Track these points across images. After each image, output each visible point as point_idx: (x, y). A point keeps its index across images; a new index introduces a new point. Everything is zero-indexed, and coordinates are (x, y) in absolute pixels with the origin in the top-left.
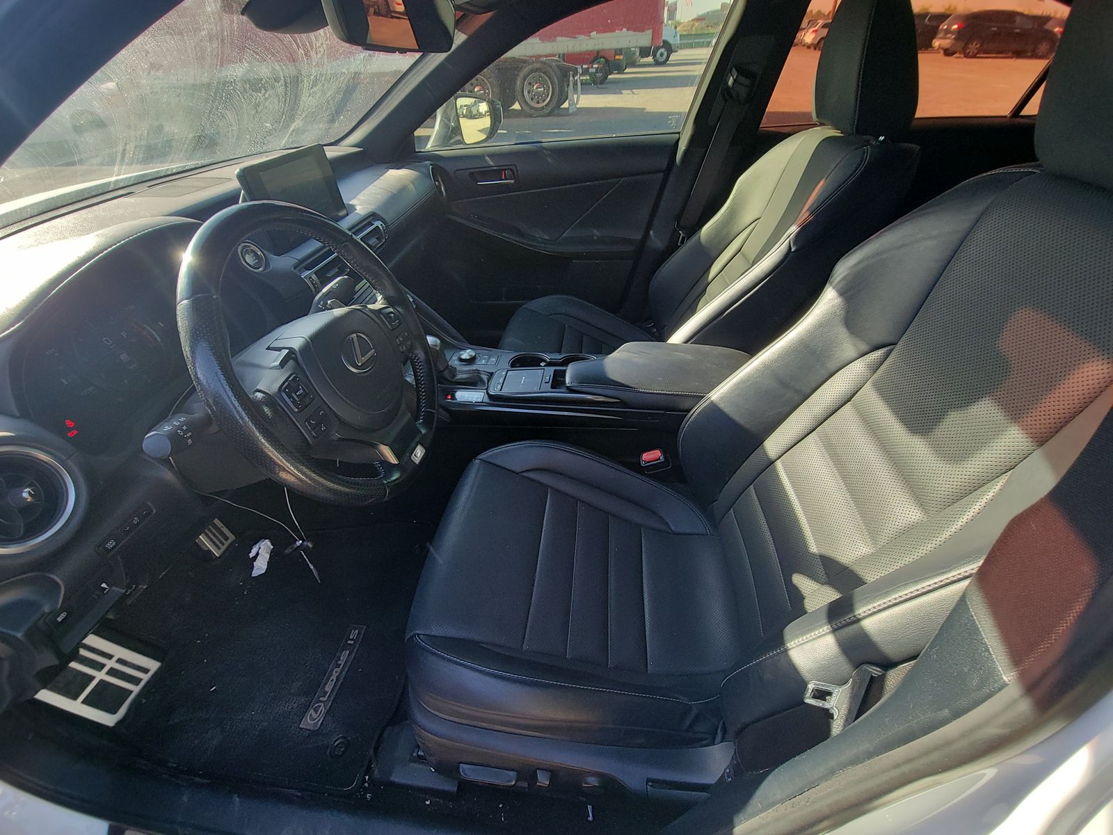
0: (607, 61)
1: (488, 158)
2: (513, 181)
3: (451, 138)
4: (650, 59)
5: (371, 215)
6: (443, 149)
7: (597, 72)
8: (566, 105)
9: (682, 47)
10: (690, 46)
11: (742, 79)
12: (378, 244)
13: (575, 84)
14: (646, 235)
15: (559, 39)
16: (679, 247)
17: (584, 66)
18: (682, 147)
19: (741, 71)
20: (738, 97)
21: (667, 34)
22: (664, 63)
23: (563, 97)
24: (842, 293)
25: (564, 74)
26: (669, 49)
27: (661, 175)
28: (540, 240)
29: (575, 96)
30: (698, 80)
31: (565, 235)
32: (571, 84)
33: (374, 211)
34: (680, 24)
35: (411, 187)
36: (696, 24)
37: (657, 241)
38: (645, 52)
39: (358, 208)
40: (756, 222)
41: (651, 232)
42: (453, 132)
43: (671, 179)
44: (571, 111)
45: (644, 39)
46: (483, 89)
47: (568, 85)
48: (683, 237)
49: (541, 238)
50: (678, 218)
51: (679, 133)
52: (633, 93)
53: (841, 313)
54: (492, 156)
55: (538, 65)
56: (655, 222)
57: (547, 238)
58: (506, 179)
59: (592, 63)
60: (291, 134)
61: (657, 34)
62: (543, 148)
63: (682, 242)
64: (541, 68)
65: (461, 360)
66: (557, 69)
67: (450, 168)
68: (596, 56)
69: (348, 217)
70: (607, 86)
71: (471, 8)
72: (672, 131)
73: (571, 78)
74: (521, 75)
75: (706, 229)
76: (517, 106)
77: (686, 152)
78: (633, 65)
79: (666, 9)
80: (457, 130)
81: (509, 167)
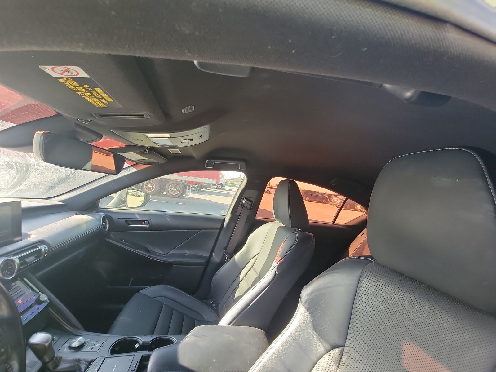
0: (201, 185)
1: (137, 215)
2: (148, 226)
3: (120, 204)
4: (216, 187)
5: (39, 242)
6: (114, 208)
7: (197, 187)
8: (184, 195)
9: (226, 186)
10: (229, 186)
11: (247, 202)
12: (35, 260)
13: (189, 190)
14: (211, 255)
15: (184, 176)
16: (226, 262)
17: (193, 185)
18: (227, 221)
19: (247, 199)
20: (247, 207)
21: (221, 181)
22: (220, 189)
23: (184, 193)
24: (308, 309)
25: (185, 186)
26: (222, 185)
27: (218, 230)
28: (158, 254)
29: (188, 193)
30: (233, 196)
31: (171, 252)
32: (187, 190)
33: (44, 239)
34: (225, 179)
35: (85, 225)
36: (230, 180)
37: (216, 258)
38: (214, 185)
39: (32, 236)
40: (258, 254)
41: (213, 254)
42: (123, 202)
43: (222, 233)
44: (186, 198)
45: (214, 182)
46: (152, 185)
47: (186, 190)
48: (227, 258)
49: (159, 253)
50: (225, 249)
51: (225, 216)
52: (210, 196)
53: (310, 321)
54: (139, 214)
55: (176, 182)
56: (215, 250)
57: (162, 253)
58: (144, 225)
59: (196, 184)
60: (16, 192)
61: (218, 181)
62: (166, 214)
63: (227, 260)
64: (176, 183)
65: (71, 348)
66: (182, 184)
67: (115, 217)
68: (197, 183)
69: (21, 242)
70: (201, 192)
71: (139, 162)
72: (222, 214)
73: (187, 188)
74: (169, 184)
75: (237, 256)
76: (165, 193)
77: (228, 223)
78: (210, 188)
79: (221, 175)
80: (125, 201)
81: (148, 220)
